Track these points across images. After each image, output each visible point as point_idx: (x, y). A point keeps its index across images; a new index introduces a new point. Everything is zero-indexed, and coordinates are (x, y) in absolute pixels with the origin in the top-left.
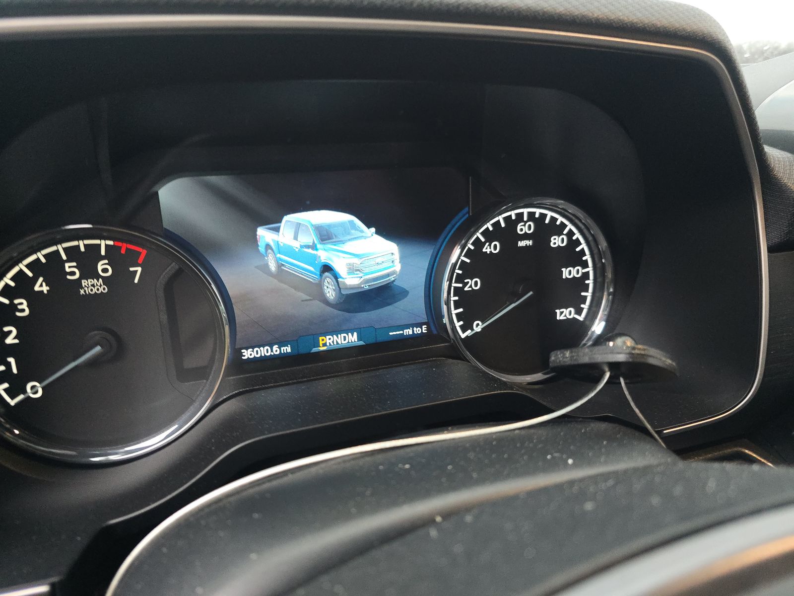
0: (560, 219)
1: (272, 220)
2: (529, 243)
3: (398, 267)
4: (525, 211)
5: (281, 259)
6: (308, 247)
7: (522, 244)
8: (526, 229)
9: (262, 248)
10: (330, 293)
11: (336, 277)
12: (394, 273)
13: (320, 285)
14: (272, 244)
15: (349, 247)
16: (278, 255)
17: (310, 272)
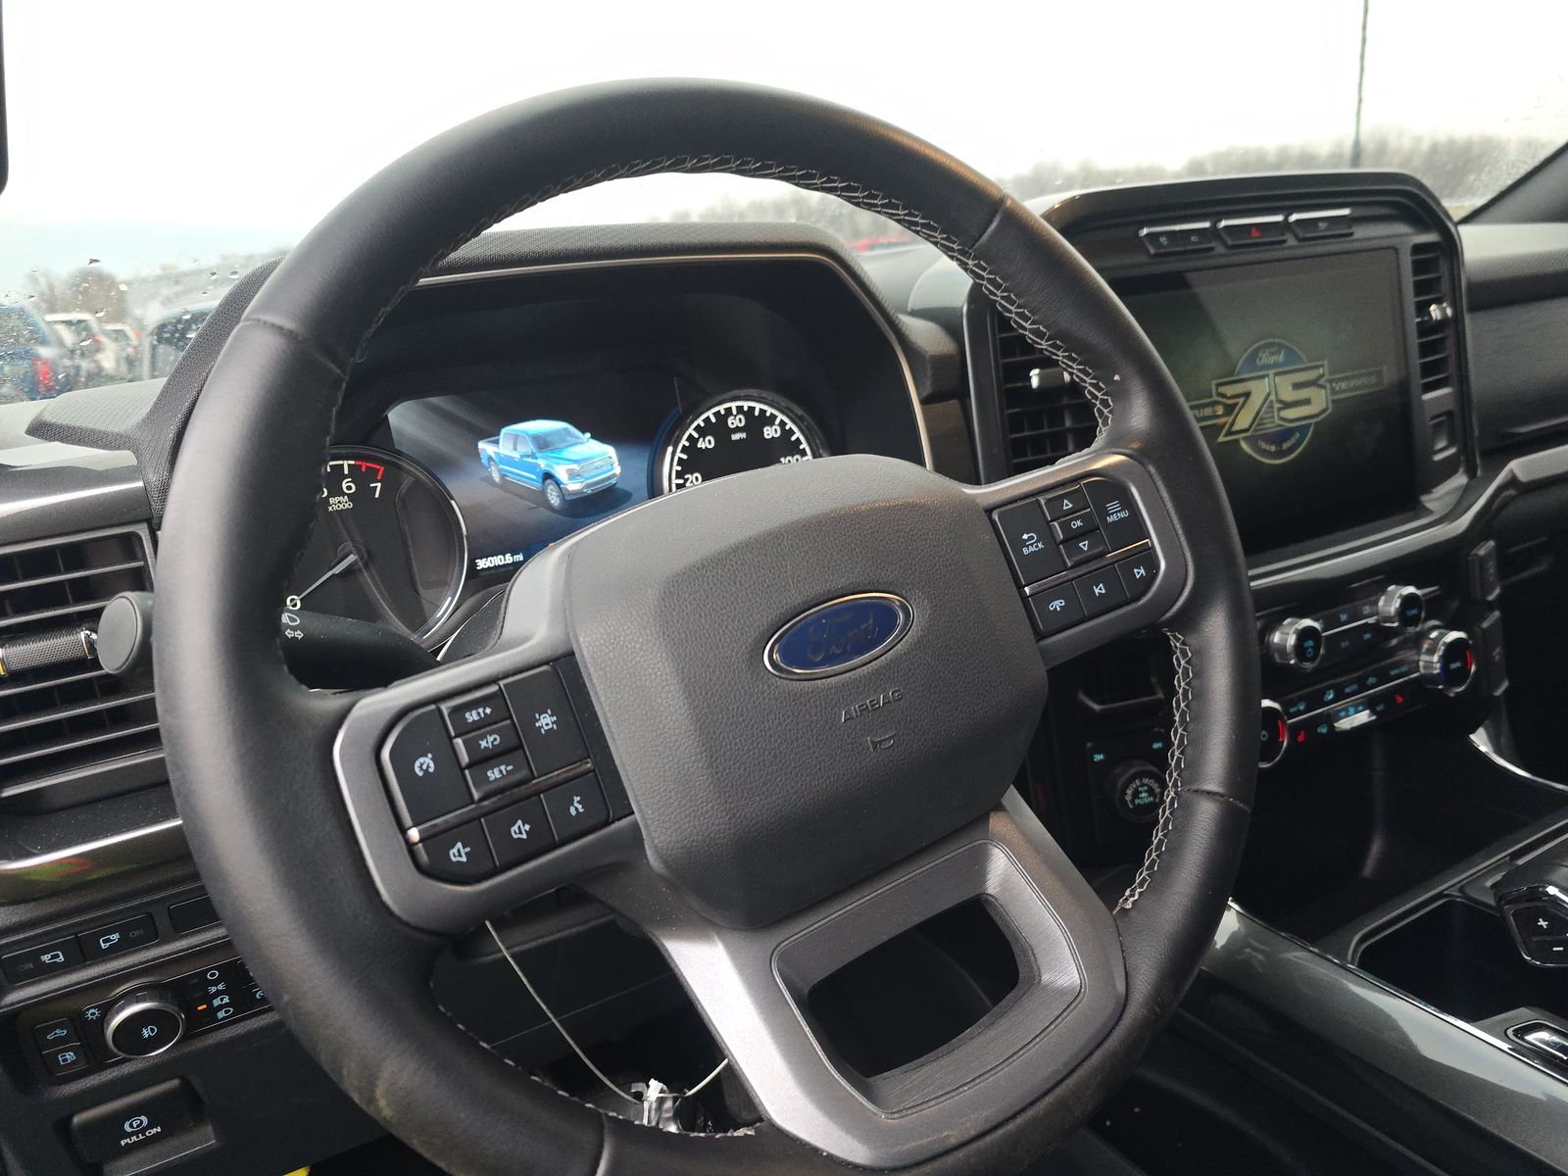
0: (770, 411)
1: (491, 434)
2: (743, 435)
3: (617, 470)
4: (733, 405)
5: (506, 471)
6: (528, 456)
7: (735, 437)
8: (737, 423)
9: (484, 461)
10: (554, 500)
11: (558, 483)
12: (614, 475)
13: (543, 492)
14: (493, 456)
15: (566, 454)
16: (501, 466)
17: (532, 481)
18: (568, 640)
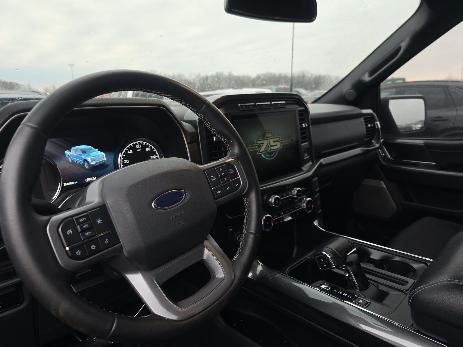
0: (147, 144)
1: (69, 149)
2: (140, 150)
3: (105, 159)
4: (138, 142)
5: (72, 159)
6: (79, 155)
7: (138, 150)
8: (139, 147)
9: (67, 156)
10: (87, 167)
11: (88, 162)
12: (104, 160)
13: (84, 165)
14: (69, 154)
15: (91, 154)
16: (71, 158)
17: (81, 161)
18: (104, 201)
